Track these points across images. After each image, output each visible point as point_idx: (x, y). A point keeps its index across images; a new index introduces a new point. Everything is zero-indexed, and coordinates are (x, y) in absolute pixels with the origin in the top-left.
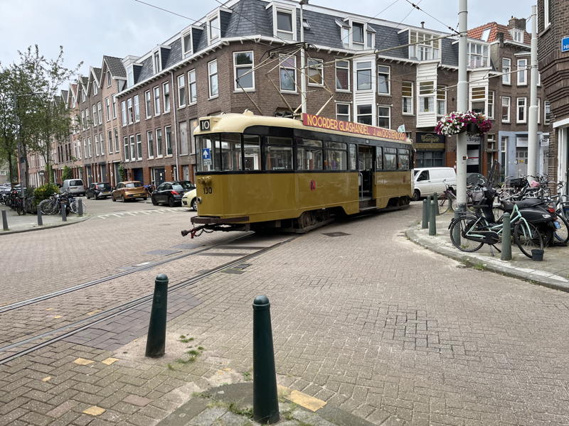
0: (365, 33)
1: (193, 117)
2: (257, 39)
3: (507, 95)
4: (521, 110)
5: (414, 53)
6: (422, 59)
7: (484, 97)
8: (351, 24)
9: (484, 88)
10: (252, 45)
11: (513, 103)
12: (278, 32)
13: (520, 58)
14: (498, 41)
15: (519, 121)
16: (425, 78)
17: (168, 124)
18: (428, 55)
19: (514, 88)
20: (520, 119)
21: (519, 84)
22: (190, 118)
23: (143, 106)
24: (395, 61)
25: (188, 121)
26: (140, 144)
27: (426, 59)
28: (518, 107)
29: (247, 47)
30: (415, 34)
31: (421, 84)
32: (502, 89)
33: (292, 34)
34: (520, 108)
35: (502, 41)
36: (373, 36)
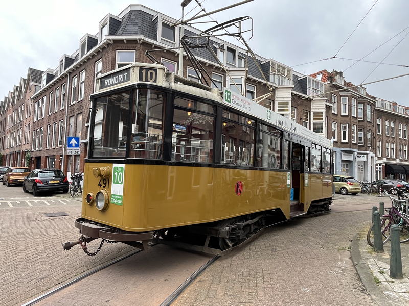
0: (237, 58)
1: (79, 112)
2: (140, 40)
3: (335, 121)
4: (344, 133)
5: (274, 80)
6: (279, 85)
7: (322, 119)
8: (226, 48)
9: (322, 113)
10: (134, 45)
11: (339, 127)
12: (161, 39)
13: (343, 96)
14: (329, 82)
15: (343, 141)
16: (282, 99)
17: (62, 119)
18: (284, 82)
19: (339, 116)
20: (343, 139)
21: (342, 114)
22: (78, 113)
23: (48, 104)
24: (260, 83)
25: (76, 115)
26: (42, 136)
27: (282, 85)
28: (342, 130)
29: (130, 46)
30: (275, 65)
31: (279, 103)
32: (332, 117)
33: (175, 44)
34: (343, 132)
35: (331, 82)
36: (243, 60)
